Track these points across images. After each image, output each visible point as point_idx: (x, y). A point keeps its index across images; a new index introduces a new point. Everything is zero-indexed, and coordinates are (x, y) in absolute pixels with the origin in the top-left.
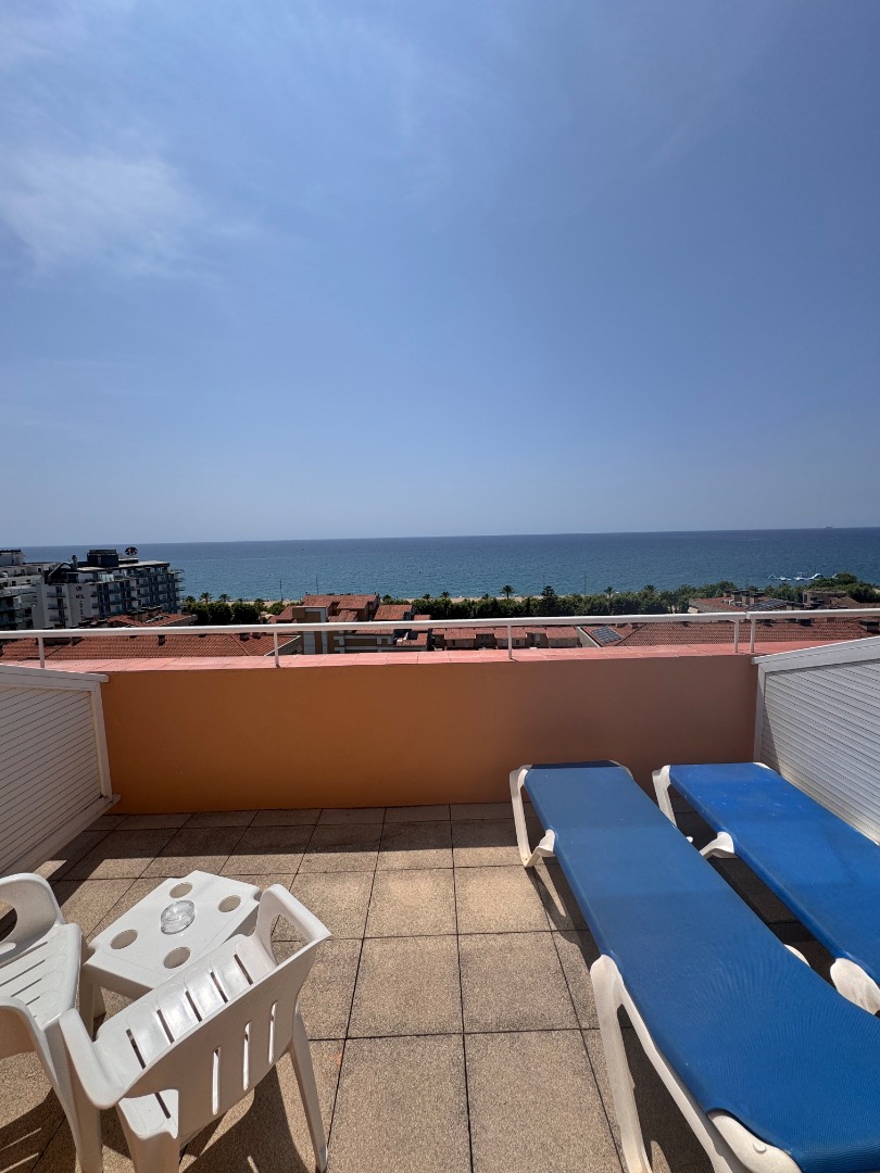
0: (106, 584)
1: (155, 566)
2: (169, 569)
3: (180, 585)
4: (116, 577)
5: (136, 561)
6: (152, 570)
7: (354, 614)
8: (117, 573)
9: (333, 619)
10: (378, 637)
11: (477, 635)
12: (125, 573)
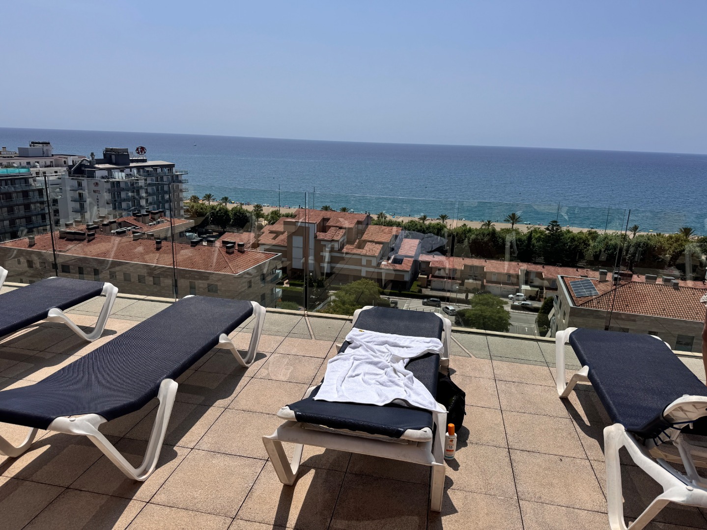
0: (118, 182)
1: (162, 166)
2: (174, 170)
3: (183, 186)
4: (127, 176)
5: (144, 161)
6: (159, 170)
7: (342, 232)
8: (127, 171)
9: (321, 236)
10: (363, 258)
11: (465, 266)
12: (135, 171)
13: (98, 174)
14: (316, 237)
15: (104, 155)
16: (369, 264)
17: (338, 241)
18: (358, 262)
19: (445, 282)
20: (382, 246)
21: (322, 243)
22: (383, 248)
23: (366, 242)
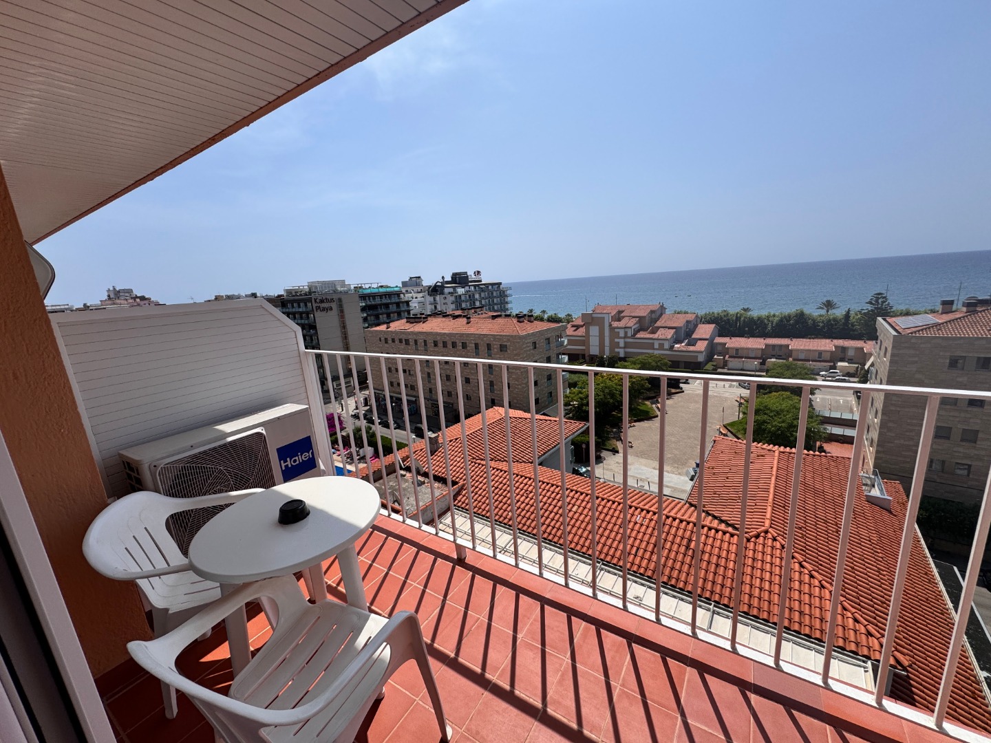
0: (460, 296)
1: (493, 284)
2: (501, 286)
3: (509, 299)
4: (467, 291)
5: (480, 281)
6: (490, 287)
7: (635, 321)
8: (467, 288)
9: (615, 324)
10: (655, 341)
11: (766, 345)
12: (472, 288)
13: (446, 290)
14: (610, 325)
15: (452, 278)
16: (661, 347)
17: (631, 328)
18: (651, 346)
19: (743, 361)
20: (674, 330)
21: (616, 330)
22: (675, 333)
23: (658, 328)
